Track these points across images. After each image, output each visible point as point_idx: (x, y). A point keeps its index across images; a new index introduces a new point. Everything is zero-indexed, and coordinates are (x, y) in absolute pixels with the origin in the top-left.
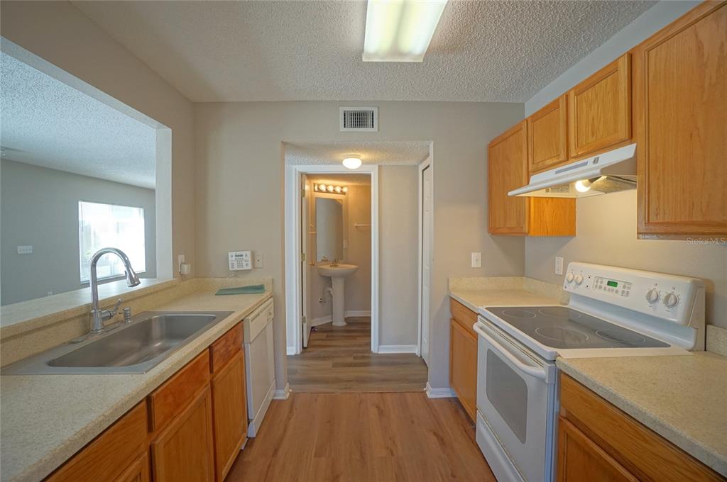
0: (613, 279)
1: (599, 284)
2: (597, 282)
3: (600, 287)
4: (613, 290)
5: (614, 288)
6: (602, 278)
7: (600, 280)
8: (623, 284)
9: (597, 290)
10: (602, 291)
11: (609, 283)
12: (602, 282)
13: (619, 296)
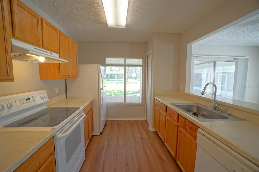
0: (27, 97)
1: (22, 102)
2: (21, 102)
3: (24, 103)
4: (29, 102)
5: (29, 100)
6: (22, 99)
7: (22, 101)
8: (32, 98)
9: (23, 105)
10: (25, 104)
11: (27, 100)
12: (23, 101)
13: (33, 102)
